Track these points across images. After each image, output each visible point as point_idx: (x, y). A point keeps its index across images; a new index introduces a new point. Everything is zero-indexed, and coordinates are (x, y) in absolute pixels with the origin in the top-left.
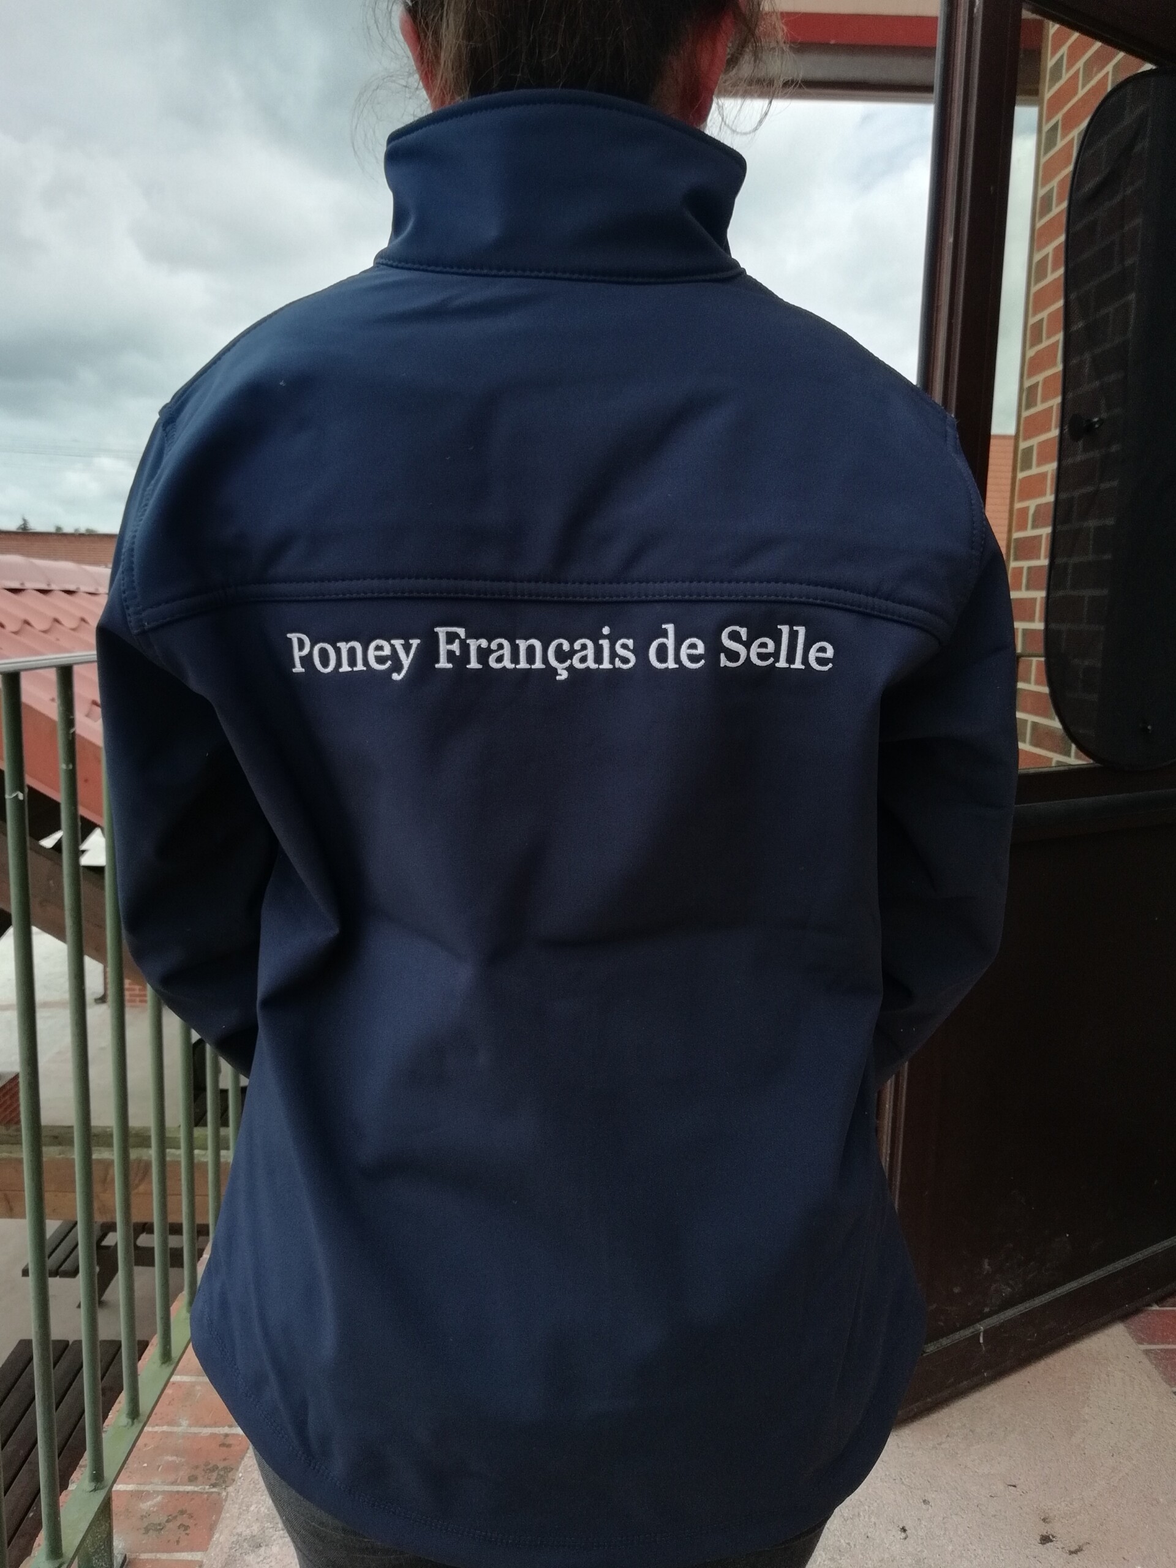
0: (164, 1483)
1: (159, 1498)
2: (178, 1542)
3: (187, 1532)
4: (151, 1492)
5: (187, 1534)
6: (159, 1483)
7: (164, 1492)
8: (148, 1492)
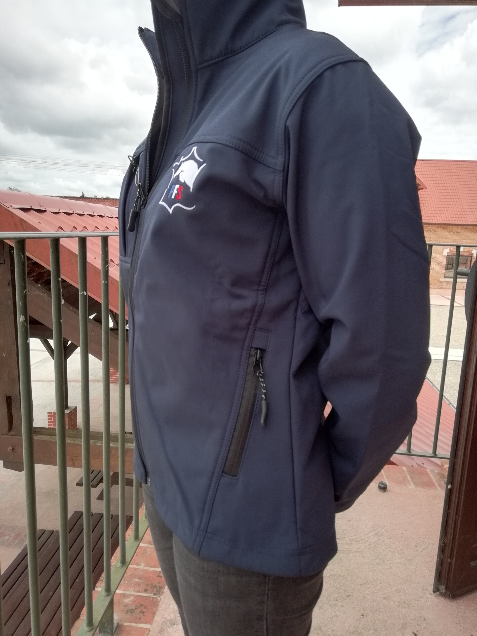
0: (134, 591)
1: (132, 598)
2: (140, 619)
3: (144, 614)
4: (129, 595)
5: (144, 616)
6: (132, 591)
7: (134, 595)
8: (128, 595)
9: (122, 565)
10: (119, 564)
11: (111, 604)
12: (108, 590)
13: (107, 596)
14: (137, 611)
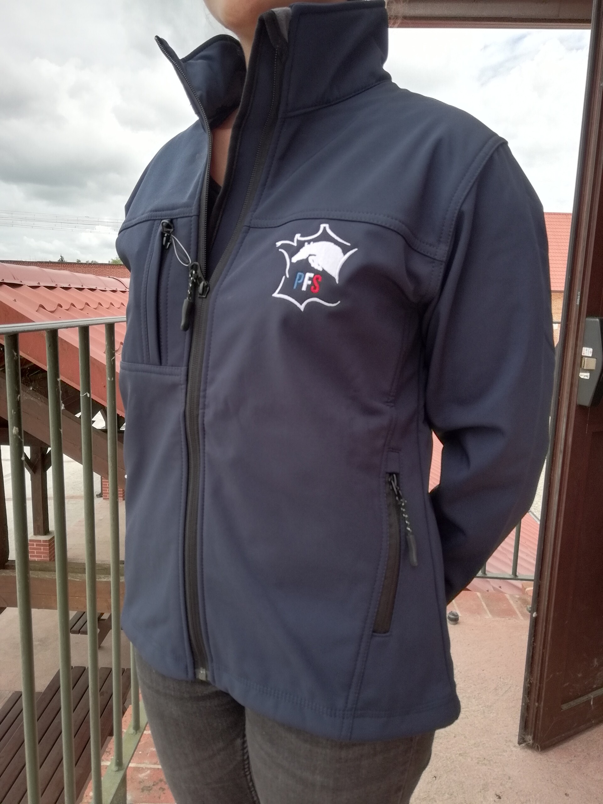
0: (151, 763)
1: (149, 772)
2: (159, 798)
3: (164, 792)
4: (144, 768)
7: (151, 768)
9: (135, 731)
10: (132, 731)
11: (124, 781)
12: (119, 763)
13: (118, 770)
14: (155, 787)
